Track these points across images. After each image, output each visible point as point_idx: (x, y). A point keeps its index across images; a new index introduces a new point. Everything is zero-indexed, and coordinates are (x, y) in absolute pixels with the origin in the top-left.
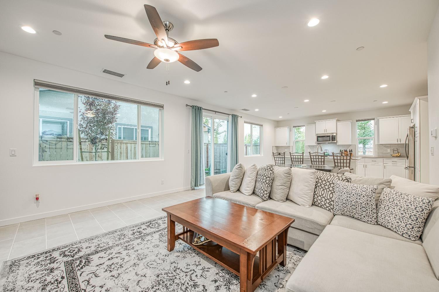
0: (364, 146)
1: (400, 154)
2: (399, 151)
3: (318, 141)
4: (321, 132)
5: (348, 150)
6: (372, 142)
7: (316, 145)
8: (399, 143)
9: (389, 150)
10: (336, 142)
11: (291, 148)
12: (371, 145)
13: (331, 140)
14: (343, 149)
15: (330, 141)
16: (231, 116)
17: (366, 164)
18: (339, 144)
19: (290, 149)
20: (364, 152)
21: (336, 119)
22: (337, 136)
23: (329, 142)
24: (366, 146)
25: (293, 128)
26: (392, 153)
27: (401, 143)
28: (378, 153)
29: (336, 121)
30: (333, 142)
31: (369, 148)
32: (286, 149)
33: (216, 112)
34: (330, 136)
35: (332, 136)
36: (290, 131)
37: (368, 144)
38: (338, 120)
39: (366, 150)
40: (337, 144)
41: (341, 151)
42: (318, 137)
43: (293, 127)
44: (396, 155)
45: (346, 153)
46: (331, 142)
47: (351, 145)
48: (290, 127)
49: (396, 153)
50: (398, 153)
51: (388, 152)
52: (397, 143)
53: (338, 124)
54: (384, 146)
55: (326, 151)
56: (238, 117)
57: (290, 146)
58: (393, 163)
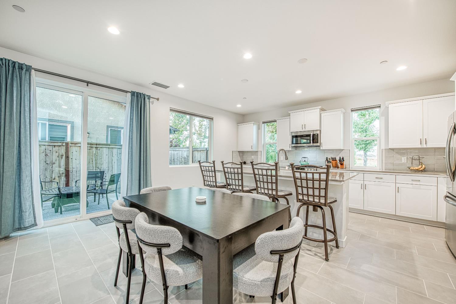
0: (365, 154)
1: (424, 166)
2: (423, 161)
3: (293, 143)
4: (298, 129)
5: (338, 159)
6: (376, 148)
7: (290, 149)
8: (425, 146)
9: (404, 159)
10: (318, 144)
11: (259, 153)
12: (374, 151)
13: (311, 141)
14: (330, 156)
15: (310, 143)
16: (129, 95)
17: (366, 183)
18: (323, 148)
19: (258, 155)
20: (365, 161)
21: (320, 107)
22: (321, 134)
23: (308, 145)
24: (368, 153)
25: (263, 125)
28: (386, 163)
29: (320, 111)
30: (315, 144)
31: (371, 156)
32: (253, 155)
33: (88, 83)
34: (309, 136)
35: (313, 135)
36: (259, 128)
37: (370, 150)
38: (322, 110)
39: (367, 157)
40: (321, 149)
41: (327, 160)
42: (293, 137)
43: (263, 123)
44: (417, 168)
45: (334, 162)
46: (312, 144)
47: (342, 150)
48: (259, 124)
49: (417, 164)
50: (421, 163)
51: (403, 161)
52: (420, 146)
53: (322, 115)
54: (396, 153)
55: (304, 159)
56: (149, 97)
57: (258, 151)
58: (414, 183)
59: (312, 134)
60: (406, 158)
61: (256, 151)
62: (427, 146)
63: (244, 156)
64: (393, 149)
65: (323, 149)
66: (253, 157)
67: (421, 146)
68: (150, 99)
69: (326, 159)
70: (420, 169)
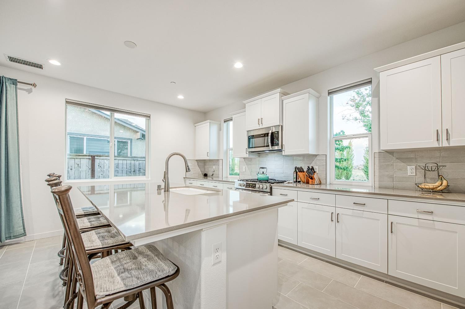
1: (445, 183)
2: (443, 171)
3: (249, 147)
4: (254, 126)
5: (305, 169)
7: (247, 156)
8: (445, 144)
9: (410, 170)
10: (279, 147)
11: (220, 163)
13: (270, 143)
15: (268, 146)
17: (339, 211)
21: (279, 90)
22: (283, 132)
25: (225, 124)
26: (420, 178)
27: (452, 144)
28: (380, 177)
29: (281, 97)
30: (274, 148)
32: (214, 165)
34: (267, 135)
35: (272, 133)
36: (220, 129)
40: (283, 154)
42: (250, 138)
43: (225, 122)
44: (431, 186)
45: (301, 174)
46: (270, 148)
47: (316, 155)
48: (220, 123)
49: (434, 178)
50: (441, 177)
51: (409, 173)
52: (436, 145)
53: (285, 102)
54: (397, 158)
55: (262, 170)
56: (15, 82)
57: (219, 160)
58: (421, 216)
59: (270, 132)
60: (414, 167)
61: (218, 160)
62: (449, 144)
63: (206, 167)
64: (391, 152)
65: (286, 154)
66: (214, 167)
67: (439, 144)
68: (16, 85)
69: (294, 170)
70: (437, 188)
